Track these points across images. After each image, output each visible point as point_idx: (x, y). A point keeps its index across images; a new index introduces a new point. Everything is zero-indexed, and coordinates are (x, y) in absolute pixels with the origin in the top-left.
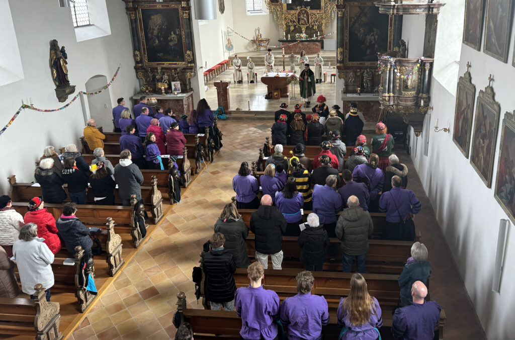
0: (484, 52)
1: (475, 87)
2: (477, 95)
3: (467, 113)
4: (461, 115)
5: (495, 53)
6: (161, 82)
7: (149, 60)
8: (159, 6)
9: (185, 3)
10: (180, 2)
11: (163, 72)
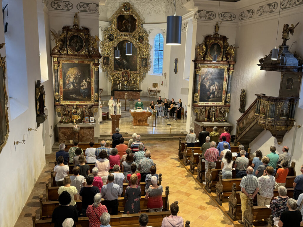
6: (76, 114)
7: (64, 99)
8: (76, 62)
9: (97, 60)
10: (93, 60)
11: (77, 108)
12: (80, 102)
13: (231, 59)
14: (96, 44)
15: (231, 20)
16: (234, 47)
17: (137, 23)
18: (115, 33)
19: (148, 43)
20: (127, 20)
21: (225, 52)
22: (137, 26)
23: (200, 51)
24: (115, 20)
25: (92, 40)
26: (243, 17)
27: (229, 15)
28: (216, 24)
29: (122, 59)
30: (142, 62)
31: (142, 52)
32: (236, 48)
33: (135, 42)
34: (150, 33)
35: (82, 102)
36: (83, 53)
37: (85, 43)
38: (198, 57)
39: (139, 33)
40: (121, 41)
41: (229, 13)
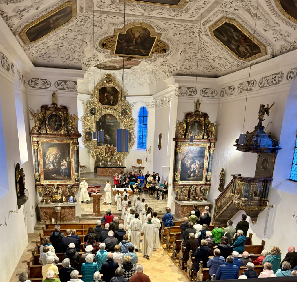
6: (57, 194)
7: (45, 179)
8: (56, 141)
9: (76, 139)
10: (72, 139)
13: (212, 137)
14: (75, 123)
15: (213, 97)
16: (215, 124)
17: (119, 96)
18: (97, 106)
19: (131, 117)
20: (109, 93)
21: (206, 130)
22: (120, 99)
23: (180, 129)
24: (97, 93)
25: (71, 119)
26: (224, 94)
27: (210, 91)
28: (196, 101)
31: (125, 127)
32: (217, 126)
33: (118, 116)
34: (133, 106)
36: (62, 132)
37: (64, 122)
38: (179, 135)
39: (121, 107)
40: (103, 114)
41: (210, 89)
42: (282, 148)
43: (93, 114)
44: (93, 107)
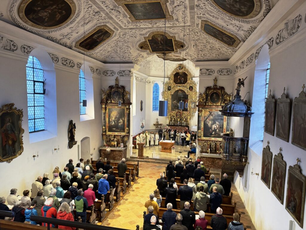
0: (276, 136)
1: (272, 153)
2: (273, 157)
3: (268, 166)
4: (265, 166)
5: (282, 137)
6: (113, 141)
7: (109, 131)
8: (116, 107)
9: (128, 106)
11: (114, 137)
12: (118, 134)
14: (127, 96)
17: (188, 77)
18: (172, 85)
19: (196, 91)
20: (181, 76)
21: (223, 99)
22: (188, 80)
23: (201, 98)
28: (215, 78)
29: (177, 103)
30: (192, 104)
31: (192, 98)
33: (186, 90)
35: (119, 134)
37: (122, 96)
38: (200, 103)
39: (189, 84)
40: (176, 90)
42: (254, 113)
43: (169, 90)
44: (170, 85)
